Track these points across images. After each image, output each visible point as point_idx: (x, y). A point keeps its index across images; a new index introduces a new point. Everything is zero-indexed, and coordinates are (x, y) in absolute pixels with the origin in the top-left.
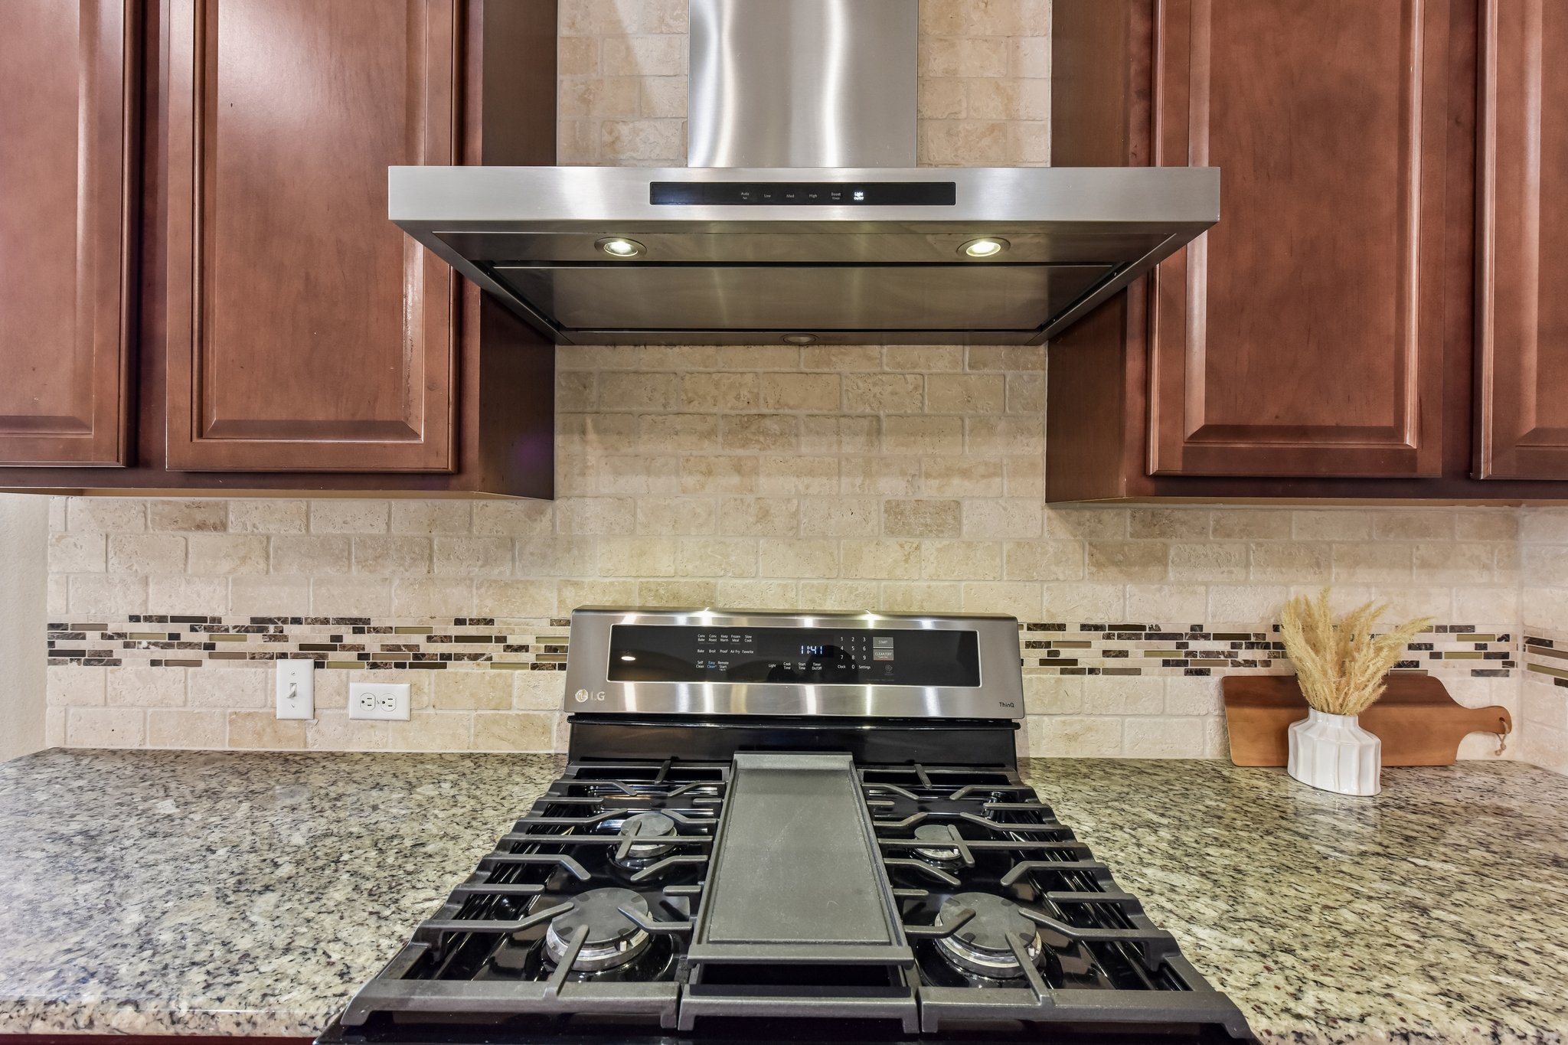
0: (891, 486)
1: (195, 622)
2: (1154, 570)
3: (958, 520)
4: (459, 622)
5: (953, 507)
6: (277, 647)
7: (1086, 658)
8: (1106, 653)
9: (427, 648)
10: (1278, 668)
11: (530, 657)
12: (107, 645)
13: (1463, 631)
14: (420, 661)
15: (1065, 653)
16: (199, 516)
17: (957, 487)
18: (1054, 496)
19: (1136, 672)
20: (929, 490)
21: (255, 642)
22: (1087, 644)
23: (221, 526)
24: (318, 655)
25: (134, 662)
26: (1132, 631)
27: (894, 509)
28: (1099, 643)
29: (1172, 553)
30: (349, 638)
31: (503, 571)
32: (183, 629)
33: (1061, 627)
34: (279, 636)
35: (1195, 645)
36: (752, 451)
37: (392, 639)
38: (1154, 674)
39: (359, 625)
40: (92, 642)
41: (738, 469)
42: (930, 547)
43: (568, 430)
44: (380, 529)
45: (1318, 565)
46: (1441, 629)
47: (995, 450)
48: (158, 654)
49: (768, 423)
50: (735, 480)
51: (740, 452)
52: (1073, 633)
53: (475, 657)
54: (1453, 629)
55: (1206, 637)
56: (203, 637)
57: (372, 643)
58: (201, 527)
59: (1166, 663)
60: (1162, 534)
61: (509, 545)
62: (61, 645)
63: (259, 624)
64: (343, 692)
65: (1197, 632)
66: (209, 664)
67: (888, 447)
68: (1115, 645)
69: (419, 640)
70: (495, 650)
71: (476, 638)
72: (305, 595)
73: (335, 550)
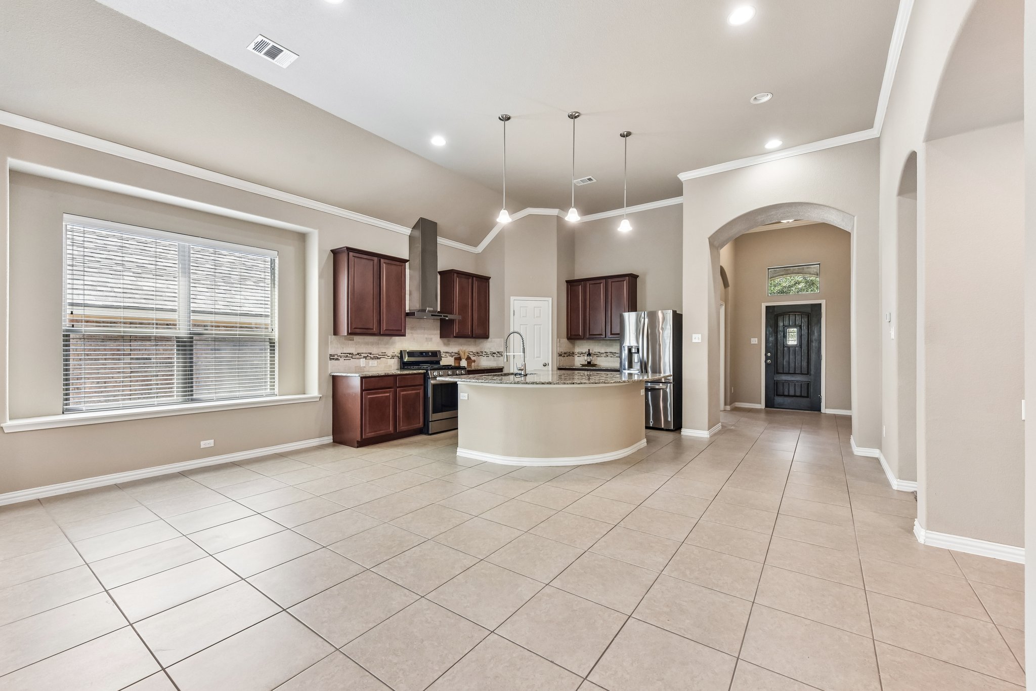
0: (426, 336)
1: (350, 354)
4: (381, 353)
5: (431, 339)
6: (361, 357)
7: (443, 356)
9: (378, 357)
10: (459, 356)
11: (390, 357)
12: (338, 357)
13: (472, 352)
14: (378, 358)
16: (350, 339)
17: (432, 336)
18: (440, 337)
19: (447, 357)
20: (429, 336)
21: (358, 356)
23: (353, 340)
24: (366, 358)
25: (342, 360)
26: (447, 352)
27: (426, 338)
28: (444, 354)
30: (369, 356)
31: (387, 346)
32: (348, 355)
37: (374, 355)
39: (370, 354)
40: (336, 357)
41: (412, 333)
42: (430, 343)
44: (373, 340)
47: (435, 332)
48: (345, 358)
52: (442, 353)
53: (384, 358)
56: (351, 356)
57: (372, 356)
58: (351, 340)
59: (450, 356)
61: (387, 343)
62: (331, 357)
63: (358, 354)
64: (369, 363)
65: (452, 353)
66: (352, 360)
68: (446, 354)
69: (377, 355)
70: (386, 356)
71: (384, 355)
72: (364, 349)
73: (367, 344)
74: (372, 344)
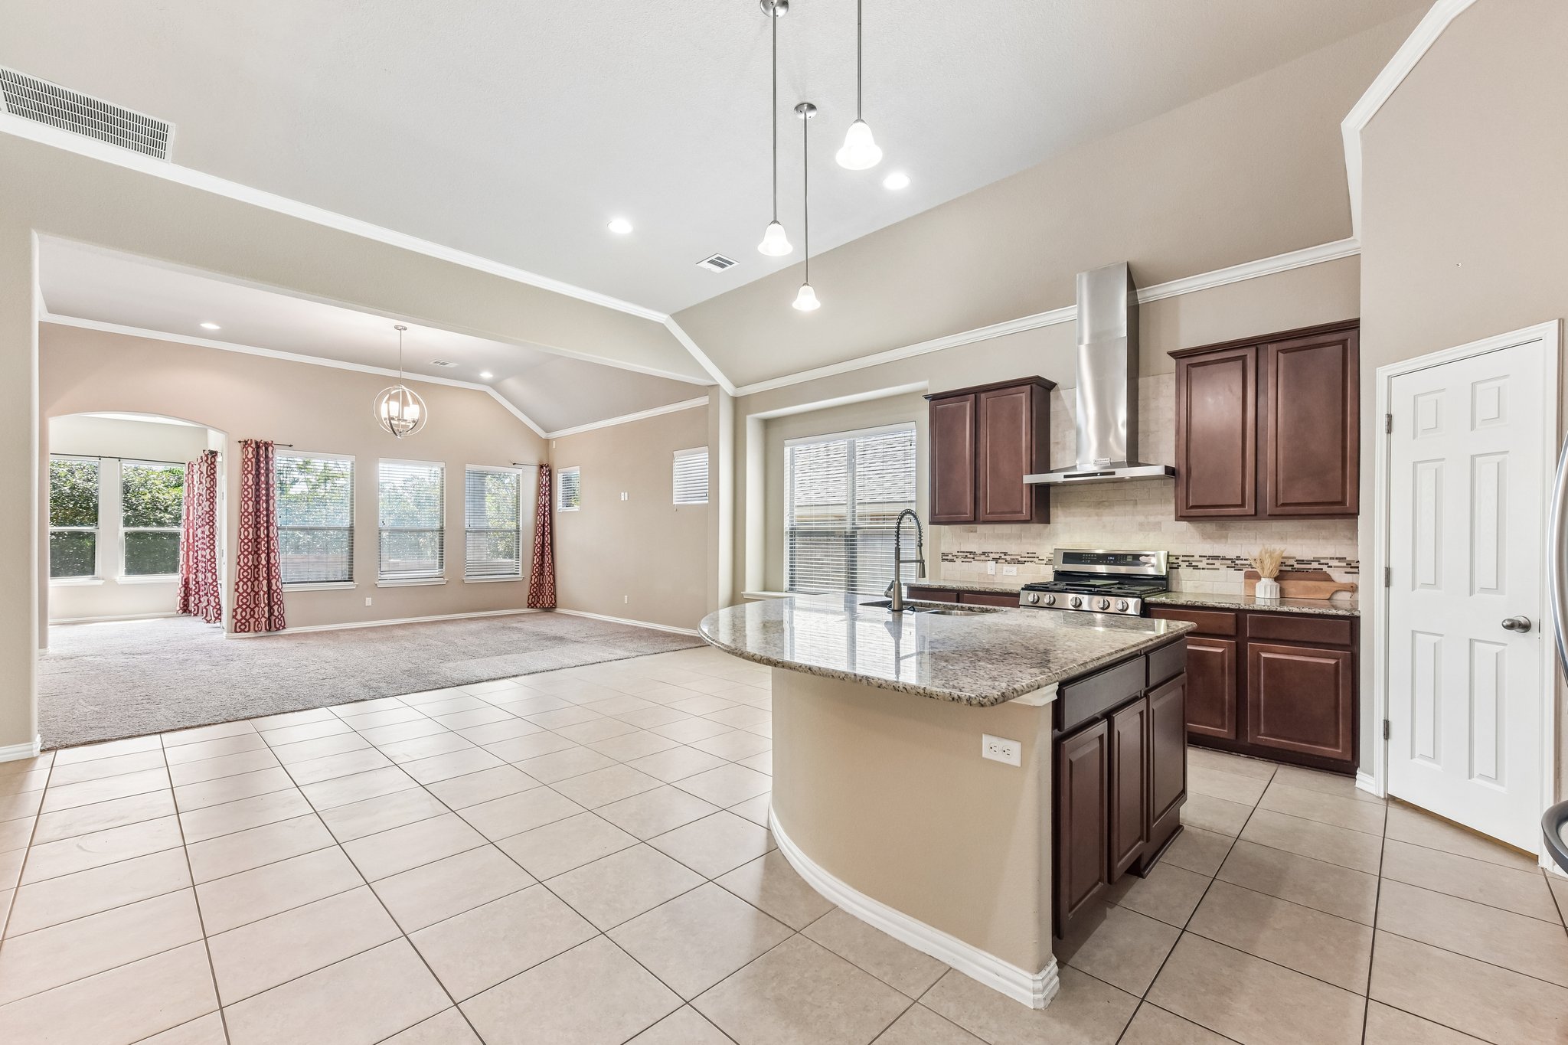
0: (1141, 518)
1: (971, 553)
2: (1223, 540)
3: (1160, 527)
4: (1028, 553)
5: (1159, 523)
6: (988, 559)
7: (1200, 565)
8: (1207, 564)
9: (1020, 559)
11: (1044, 560)
12: (952, 558)
13: (1340, 559)
14: (1019, 562)
15: (1194, 564)
17: (1159, 518)
19: (1218, 569)
20: (1152, 519)
21: (983, 557)
22: (1201, 561)
23: (976, 532)
24: (996, 560)
25: (958, 561)
26: (1217, 558)
27: (1141, 524)
28: (1205, 561)
29: (1229, 535)
30: (1003, 556)
31: (1038, 541)
32: (968, 554)
33: (1193, 556)
34: (988, 556)
35: (1237, 562)
36: (1101, 510)
37: (1013, 557)
38: (1223, 570)
39: (1005, 554)
40: (950, 557)
41: (1097, 515)
42: (1152, 534)
43: (1053, 507)
44: (1010, 532)
45: (1282, 538)
46: (1331, 558)
47: (1166, 509)
48: (962, 559)
49: (1106, 503)
50: (1096, 518)
51: (1097, 511)
52: (1197, 558)
53: (1031, 562)
54: (1337, 558)
55: (1242, 559)
56: (972, 556)
57: (1008, 558)
58: (972, 532)
59: (1228, 567)
60: (1226, 530)
61: (1039, 535)
62: (944, 557)
63: (984, 553)
64: (1002, 569)
65: (1238, 558)
66: (973, 562)
67: (1139, 508)
68: (1210, 561)
69: (1018, 557)
70: (1036, 560)
71: (1032, 557)
72: (994, 547)
73: (1000, 537)
74: (1009, 537)
